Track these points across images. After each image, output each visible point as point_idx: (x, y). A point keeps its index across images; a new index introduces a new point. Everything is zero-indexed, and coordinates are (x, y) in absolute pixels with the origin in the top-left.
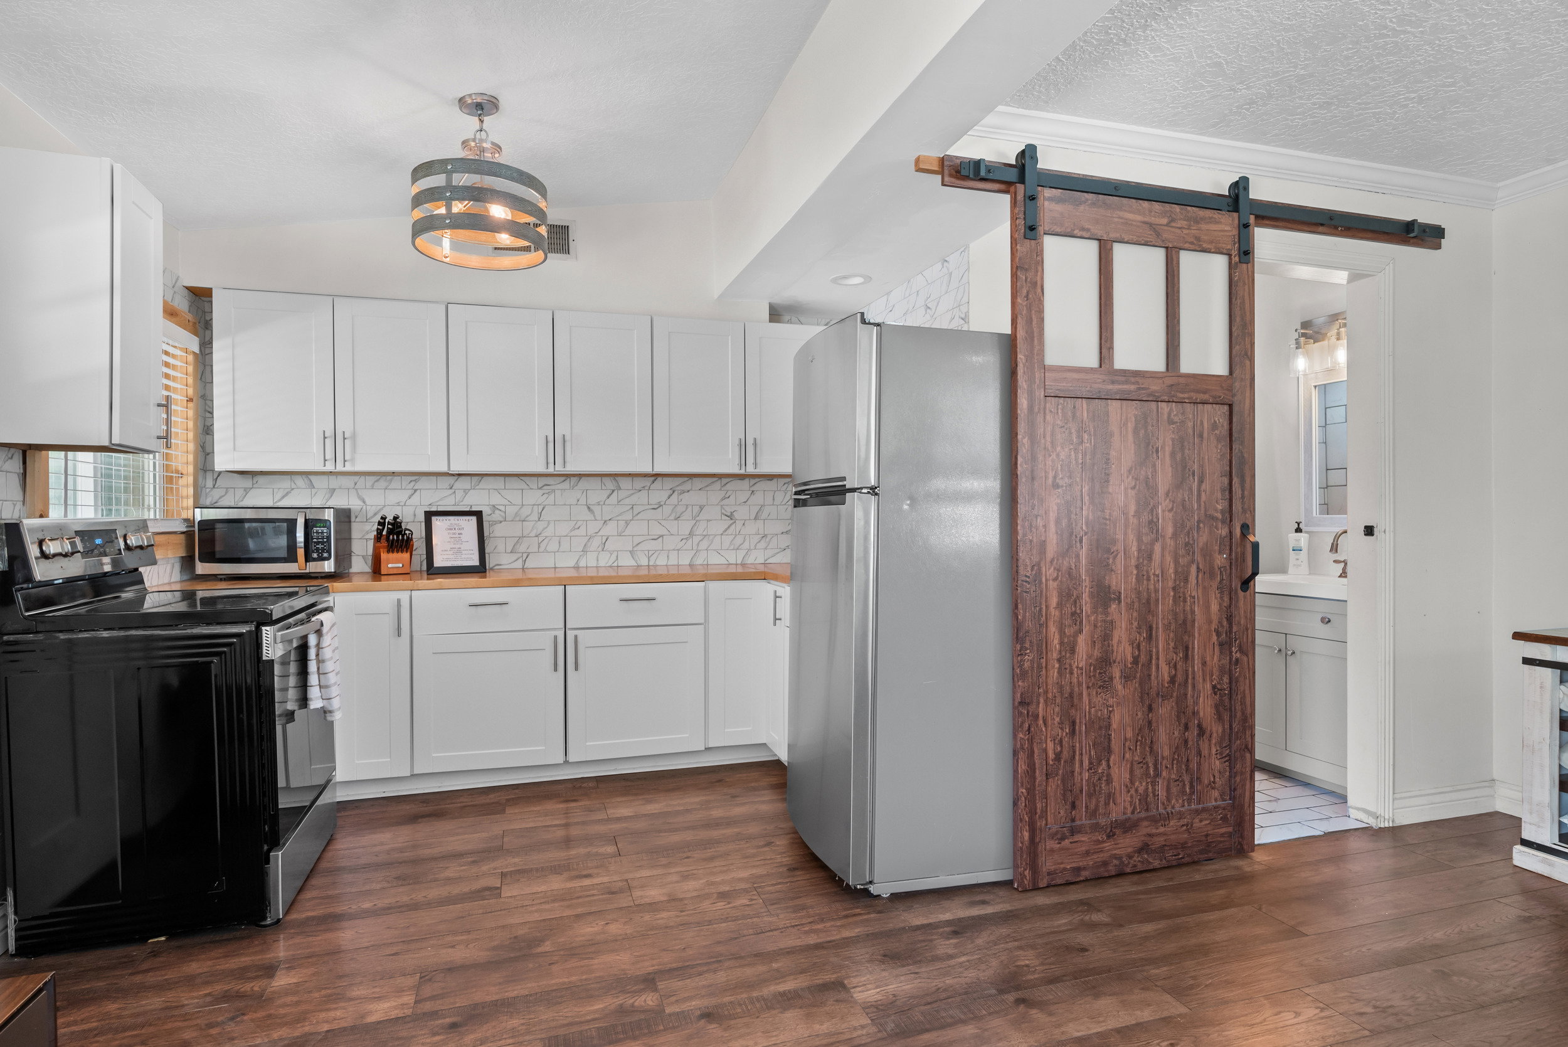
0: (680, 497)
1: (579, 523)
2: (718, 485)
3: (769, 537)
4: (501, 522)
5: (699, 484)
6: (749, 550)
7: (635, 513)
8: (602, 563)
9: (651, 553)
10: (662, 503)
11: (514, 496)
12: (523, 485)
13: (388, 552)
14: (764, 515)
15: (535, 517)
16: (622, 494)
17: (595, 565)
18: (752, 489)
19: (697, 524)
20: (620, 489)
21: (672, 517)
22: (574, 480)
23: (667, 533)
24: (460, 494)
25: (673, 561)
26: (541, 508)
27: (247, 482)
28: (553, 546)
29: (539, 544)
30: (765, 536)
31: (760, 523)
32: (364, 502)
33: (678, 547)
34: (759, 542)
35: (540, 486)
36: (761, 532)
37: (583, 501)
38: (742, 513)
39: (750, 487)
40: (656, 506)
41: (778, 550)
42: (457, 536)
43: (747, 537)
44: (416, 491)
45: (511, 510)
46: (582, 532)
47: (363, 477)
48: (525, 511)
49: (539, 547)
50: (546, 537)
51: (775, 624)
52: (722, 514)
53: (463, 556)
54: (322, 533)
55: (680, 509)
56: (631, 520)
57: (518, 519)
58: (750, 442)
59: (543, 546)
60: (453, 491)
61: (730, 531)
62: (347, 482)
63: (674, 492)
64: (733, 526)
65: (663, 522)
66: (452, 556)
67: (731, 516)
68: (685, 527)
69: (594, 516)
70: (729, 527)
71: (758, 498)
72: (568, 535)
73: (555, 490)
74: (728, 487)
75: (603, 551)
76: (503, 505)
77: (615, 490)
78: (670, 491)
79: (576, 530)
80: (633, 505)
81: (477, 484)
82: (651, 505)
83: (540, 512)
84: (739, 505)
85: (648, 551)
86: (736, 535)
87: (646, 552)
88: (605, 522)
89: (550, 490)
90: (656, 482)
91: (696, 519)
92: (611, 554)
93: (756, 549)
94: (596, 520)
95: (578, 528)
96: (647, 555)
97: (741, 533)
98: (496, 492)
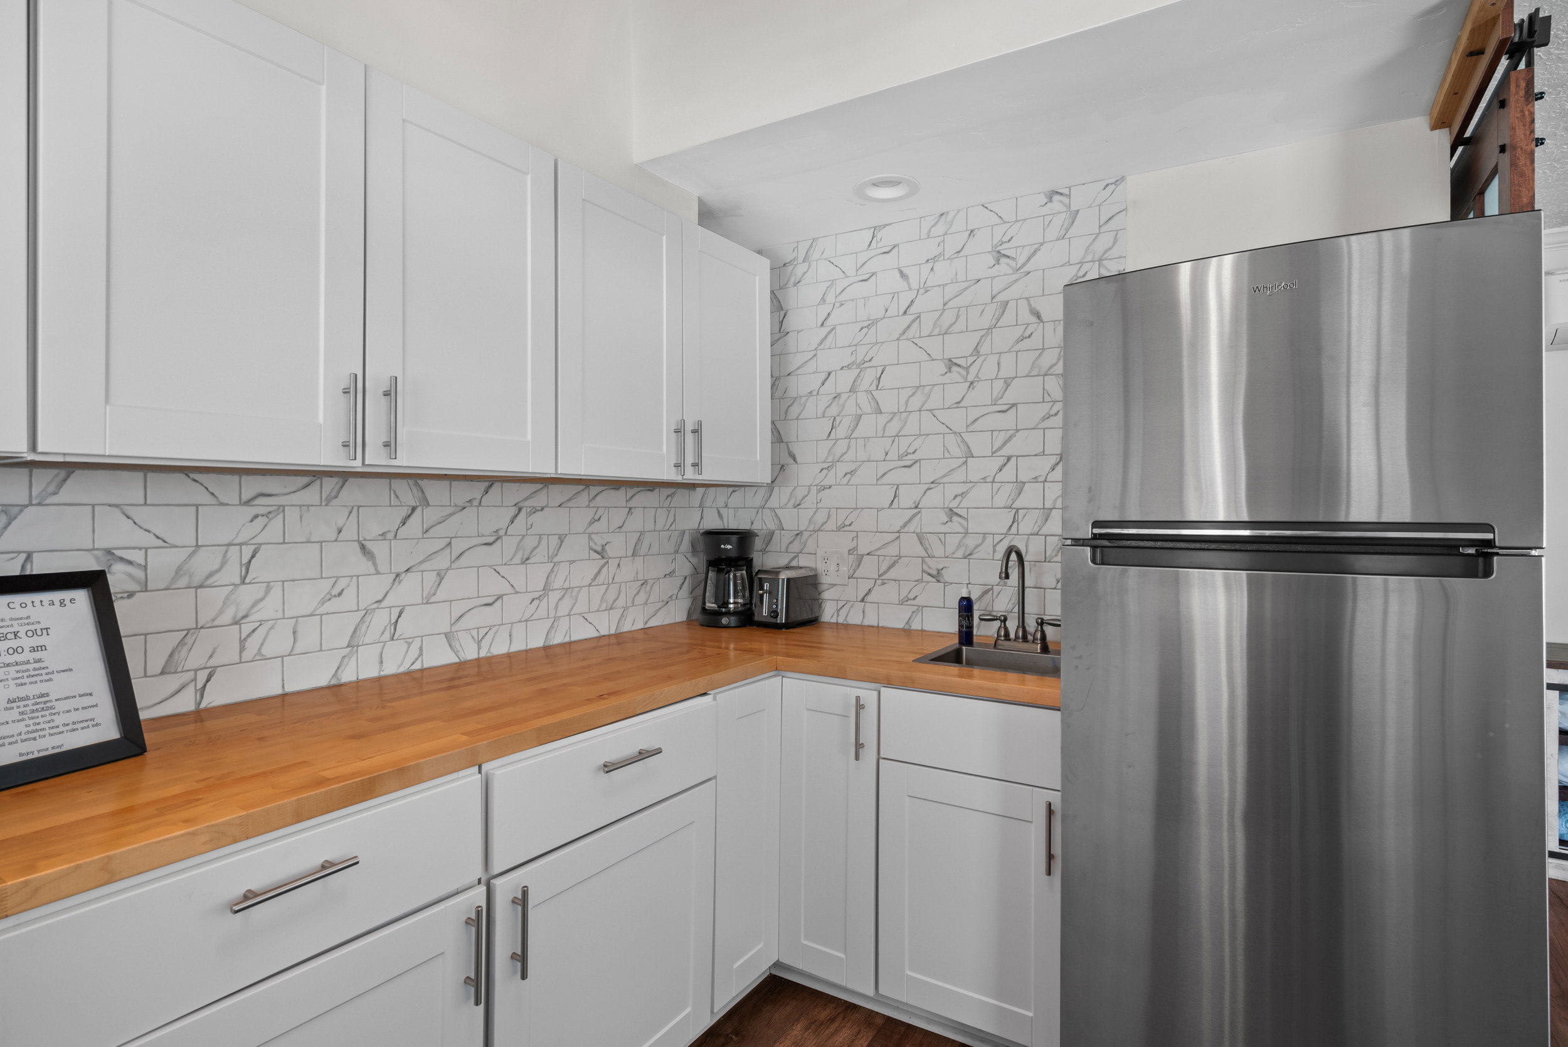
0: (530, 520)
1: (342, 583)
2: (584, 497)
3: (649, 584)
4: (132, 594)
5: (557, 494)
6: (626, 608)
7: (455, 554)
8: (390, 668)
9: (482, 632)
10: (502, 533)
11: (172, 523)
12: (197, 494)
14: (644, 548)
15: (232, 573)
16: (431, 515)
17: (375, 675)
18: (630, 505)
19: (556, 569)
20: (428, 505)
21: (517, 560)
22: (329, 484)
23: (511, 590)
25: (518, 643)
26: (247, 551)
28: (279, 643)
29: (242, 642)
30: (645, 583)
31: (639, 560)
33: (527, 616)
34: (639, 592)
35: (245, 498)
36: (640, 576)
37: (350, 533)
38: (618, 546)
39: (627, 501)
40: (491, 539)
41: (660, 605)
42: (27, 656)
43: (623, 586)
45: (162, 563)
46: (349, 600)
48: (204, 562)
49: (242, 649)
50: (261, 623)
52: (591, 549)
53: (59, 720)
55: (530, 542)
56: (448, 569)
57: (183, 582)
59: (252, 644)
61: (601, 578)
63: (520, 510)
64: (605, 570)
65: (503, 570)
66: (21, 727)
67: (602, 553)
68: (537, 575)
69: (375, 565)
70: (599, 571)
71: (636, 522)
72: (317, 612)
73: (284, 506)
74: (599, 501)
75: (392, 639)
76: (140, 549)
77: (417, 507)
78: (514, 508)
79: (334, 600)
80: (451, 538)
81: (52, 488)
82: (483, 536)
83: (245, 561)
84: (613, 532)
85: (478, 628)
86: (609, 584)
87: (474, 633)
88: (398, 575)
89: (274, 508)
90: (490, 492)
91: (553, 561)
92: (409, 644)
93: (633, 606)
94: (378, 573)
95: (340, 594)
96: (476, 637)
97: (615, 581)
98: (117, 512)
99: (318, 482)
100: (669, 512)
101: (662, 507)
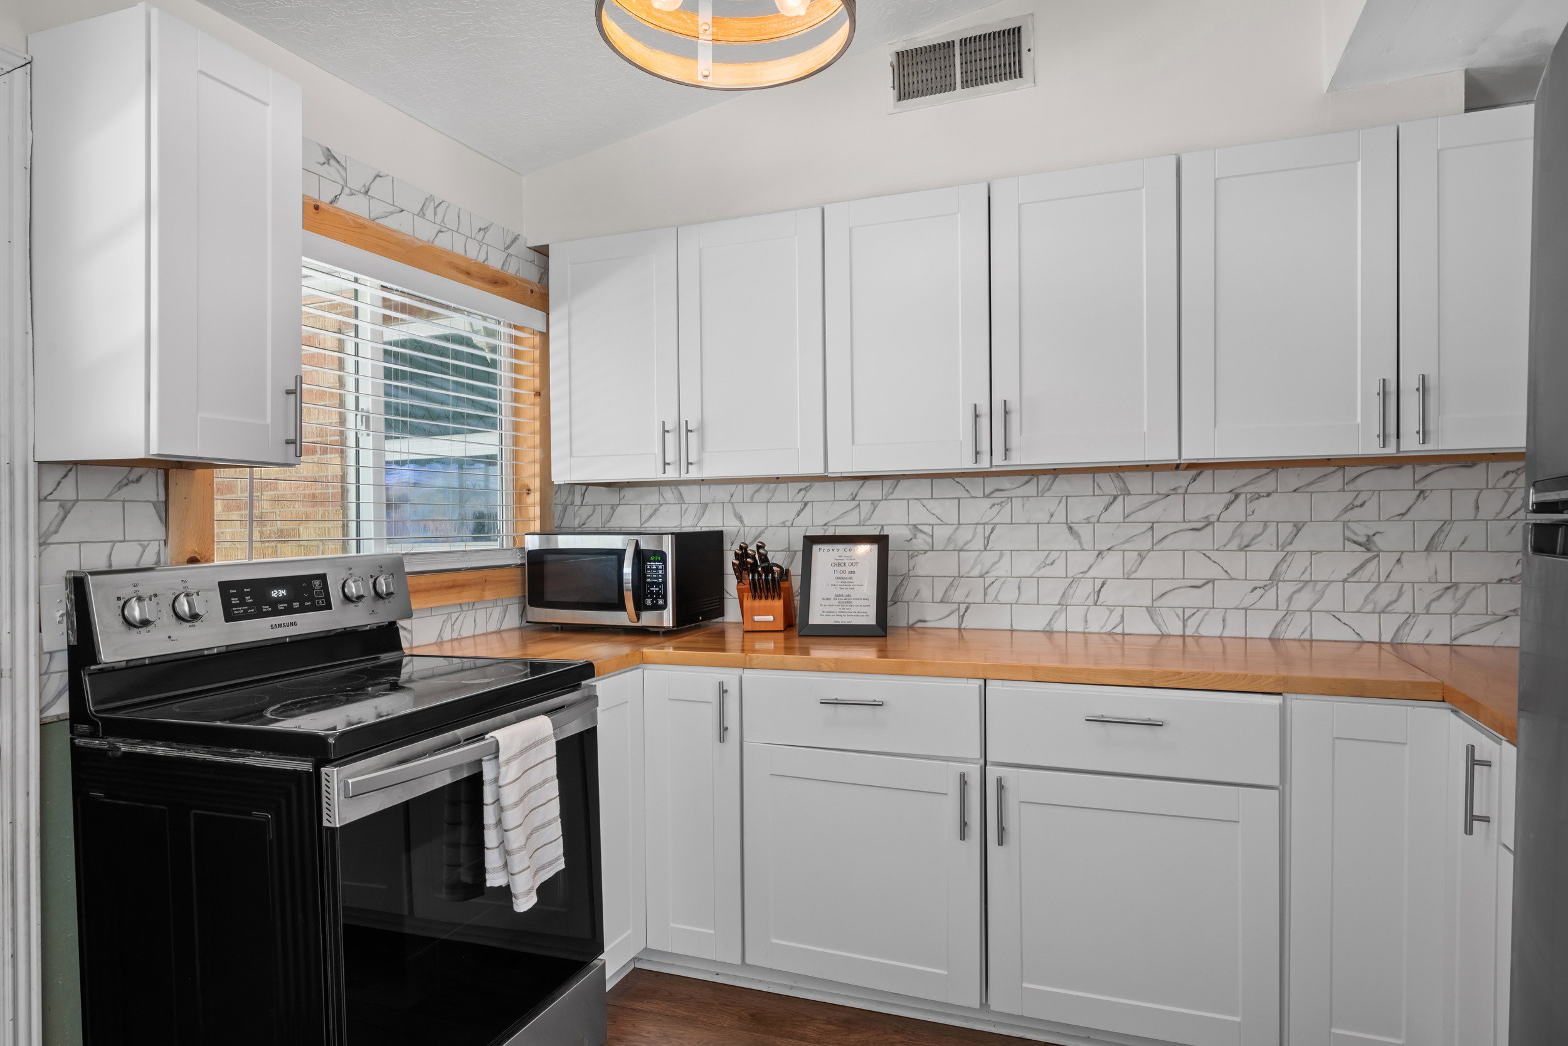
0: (1250, 507)
1: (1054, 555)
2: (1336, 480)
3: (1464, 589)
4: (926, 551)
5: (1294, 479)
6: (1412, 615)
7: (1158, 537)
8: (1094, 627)
9: (1188, 613)
10: (1213, 519)
11: (946, 510)
12: (959, 491)
13: (754, 598)
14: (1453, 540)
15: (979, 543)
16: (1133, 502)
17: (1082, 630)
18: (1419, 487)
19: (1289, 559)
20: (1129, 494)
21: (1234, 545)
22: (1044, 480)
23: (1224, 576)
24: (866, 508)
25: (1235, 629)
26: (988, 528)
27: (611, 497)
28: (1008, 594)
29: (986, 589)
30: (1453, 586)
31: (1440, 560)
32: (741, 519)
33: (1246, 603)
34: (1439, 598)
35: (987, 492)
36: (1443, 576)
37: (1060, 517)
38: (1392, 537)
39: (1415, 482)
40: (1200, 525)
41: (1488, 618)
42: (847, 575)
43: (1407, 588)
44: (806, 504)
45: (942, 533)
46: (1059, 569)
47: (740, 486)
48: (964, 534)
49: (985, 595)
50: (997, 578)
51: (1469, 830)
52: (1346, 539)
53: (853, 609)
54: (657, 569)
55: (1250, 530)
56: (1149, 551)
57: (951, 547)
58: (1410, 383)
59: (992, 592)
60: (857, 502)
61: (1365, 574)
62: (721, 493)
63: (1237, 496)
64: (1372, 566)
65: (1214, 555)
66: (836, 609)
68: (1262, 565)
69: (1080, 543)
70: (1362, 566)
71: (1436, 507)
72: (1035, 575)
73: (1011, 498)
74: (1361, 484)
75: (1096, 604)
76: (930, 525)
77: (1118, 495)
78: (1229, 495)
79: (1047, 567)
80: (1153, 523)
81: (890, 491)
82: (1190, 521)
83: (986, 535)
84: (1387, 520)
85: (1184, 608)
86: (1379, 582)
87: (1180, 612)
88: (1100, 553)
89: (1005, 499)
90: (1199, 479)
91: (1285, 550)
92: (1111, 612)
93: (1427, 613)
94: (1083, 550)
95: (1052, 564)
96: (1181, 616)
97: (1392, 578)
98: (918, 504)
99: (1035, 479)
100: (1510, 495)
101: (1494, 488)
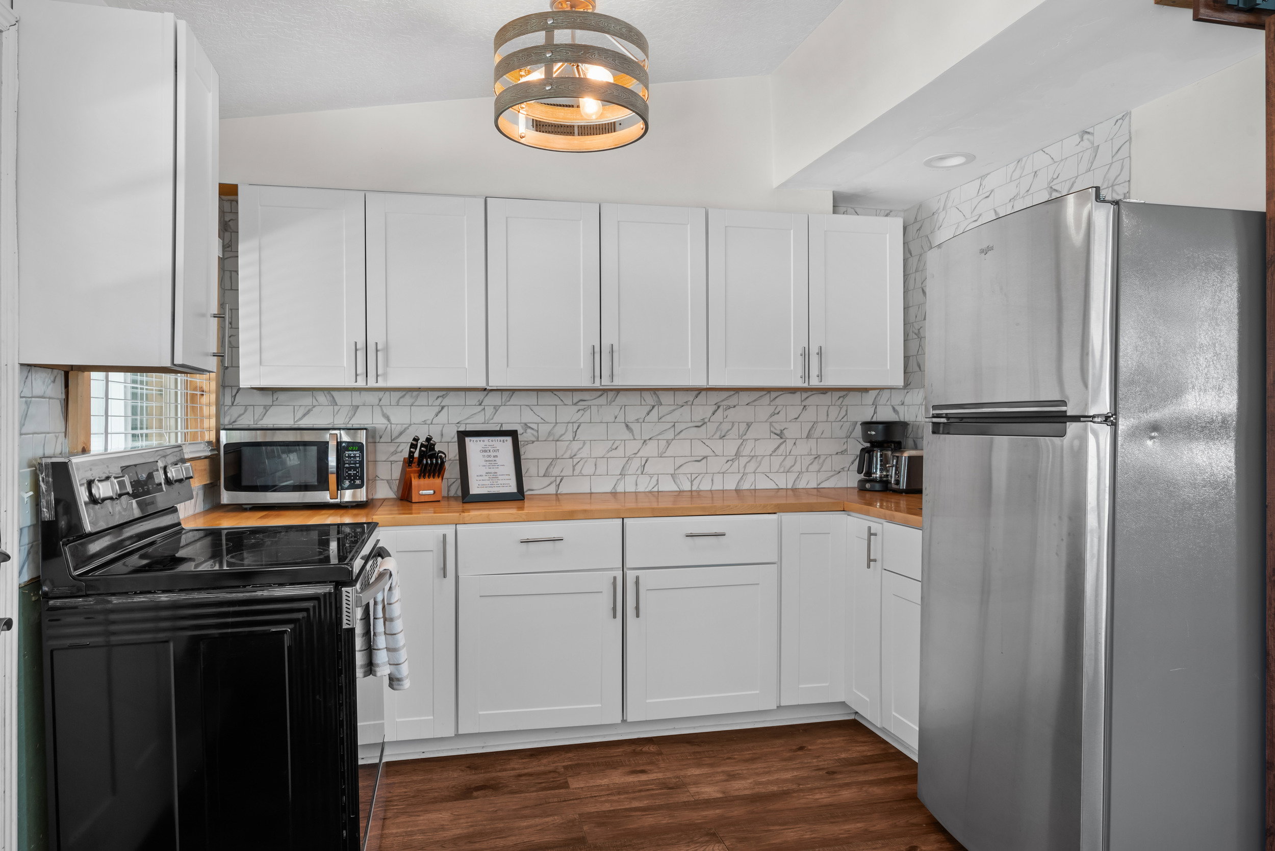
0: (726, 413)
1: (617, 443)
2: (766, 399)
3: (823, 458)
4: (533, 442)
5: (745, 397)
6: (801, 473)
7: (678, 430)
8: (641, 489)
9: (694, 476)
10: (706, 420)
11: (548, 414)
12: (557, 401)
13: (419, 477)
14: (817, 433)
15: (569, 436)
16: (663, 410)
17: (634, 490)
18: (804, 403)
19: (744, 443)
20: (661, 405)
21: (717, 436)
22: (611, 394)
23: (712, 454)
24: (489, 411)
25: (718, 486)
26: (576, 426)
27: (267, 400)
28: (589, 469)
29: (574, 467)
30: (818, 457)
31: (812, 442)
32: (389, 420)
33: (723, 470)
34: (812, 463)
35: (574, 402)
36: (814, 452)
37: (621, 418)
38: (793, 431)
39: (802, 401)
40: (700, 424)
41: (832, 473)
42: (491, 459)
43: (799, 458)
44: (443, 408)
45: (544, 429)
46: (620, 452)
47: (388, 393)
48: (559, 430)
49: (574, 470)
50: (582, 459)
52: (772, 432)
53: (498, 482)
54: (356, 457)
55: (726, 427)
56: (673, 440)
57: (551, 438)
58: (814, 350)
59: (578, 468)
60: (483, 407)
61: (780, 451)
62: (372, 398)
63: (719, 407)
64: (783, 446)
65: (707, 442)
66: (488, 482)
67: (781, 435)
68: (731, 447)
69: (633, 435)
70: (778, 447)
71: (810, 415)
72: (605, 456)
73: (591, 405)
74: (778, 401)
75: (642, 474)
76: (536, 423)
77: (655, 405)
78: (715, 406)
79: (613, 451)
80: (675, 423)
81: (508, 399)
82: (694, 422)
83: (574, 430)
84: (790, 421)
85: (691, 474)
86: (786, 456)
87: (689, 476)
88: (645, 441)
89: (586, 407)
90: (699, 397)
91: (743, 438)
92: (651, 478)
93: (807, 472)
94: (635, 439)
95: (616, 449)
96: (690, 478)
97: (792, 453)
98: (528, 408)
99: (606, 393)
100: (841, 408)
101: (834, 405)
